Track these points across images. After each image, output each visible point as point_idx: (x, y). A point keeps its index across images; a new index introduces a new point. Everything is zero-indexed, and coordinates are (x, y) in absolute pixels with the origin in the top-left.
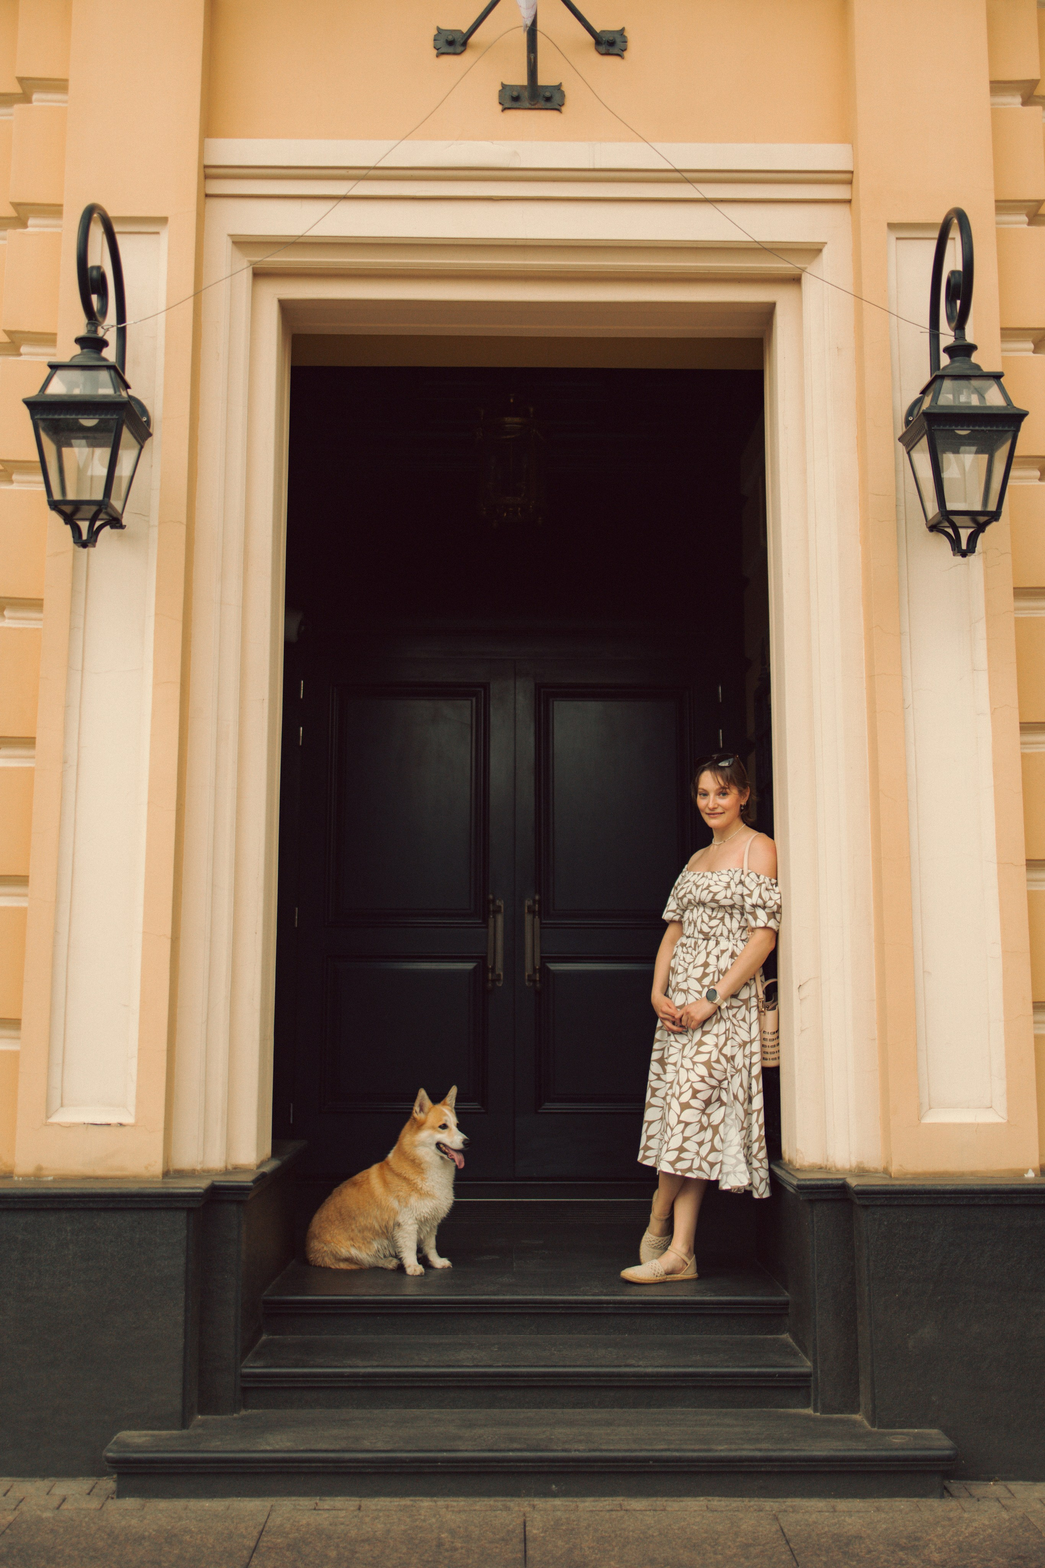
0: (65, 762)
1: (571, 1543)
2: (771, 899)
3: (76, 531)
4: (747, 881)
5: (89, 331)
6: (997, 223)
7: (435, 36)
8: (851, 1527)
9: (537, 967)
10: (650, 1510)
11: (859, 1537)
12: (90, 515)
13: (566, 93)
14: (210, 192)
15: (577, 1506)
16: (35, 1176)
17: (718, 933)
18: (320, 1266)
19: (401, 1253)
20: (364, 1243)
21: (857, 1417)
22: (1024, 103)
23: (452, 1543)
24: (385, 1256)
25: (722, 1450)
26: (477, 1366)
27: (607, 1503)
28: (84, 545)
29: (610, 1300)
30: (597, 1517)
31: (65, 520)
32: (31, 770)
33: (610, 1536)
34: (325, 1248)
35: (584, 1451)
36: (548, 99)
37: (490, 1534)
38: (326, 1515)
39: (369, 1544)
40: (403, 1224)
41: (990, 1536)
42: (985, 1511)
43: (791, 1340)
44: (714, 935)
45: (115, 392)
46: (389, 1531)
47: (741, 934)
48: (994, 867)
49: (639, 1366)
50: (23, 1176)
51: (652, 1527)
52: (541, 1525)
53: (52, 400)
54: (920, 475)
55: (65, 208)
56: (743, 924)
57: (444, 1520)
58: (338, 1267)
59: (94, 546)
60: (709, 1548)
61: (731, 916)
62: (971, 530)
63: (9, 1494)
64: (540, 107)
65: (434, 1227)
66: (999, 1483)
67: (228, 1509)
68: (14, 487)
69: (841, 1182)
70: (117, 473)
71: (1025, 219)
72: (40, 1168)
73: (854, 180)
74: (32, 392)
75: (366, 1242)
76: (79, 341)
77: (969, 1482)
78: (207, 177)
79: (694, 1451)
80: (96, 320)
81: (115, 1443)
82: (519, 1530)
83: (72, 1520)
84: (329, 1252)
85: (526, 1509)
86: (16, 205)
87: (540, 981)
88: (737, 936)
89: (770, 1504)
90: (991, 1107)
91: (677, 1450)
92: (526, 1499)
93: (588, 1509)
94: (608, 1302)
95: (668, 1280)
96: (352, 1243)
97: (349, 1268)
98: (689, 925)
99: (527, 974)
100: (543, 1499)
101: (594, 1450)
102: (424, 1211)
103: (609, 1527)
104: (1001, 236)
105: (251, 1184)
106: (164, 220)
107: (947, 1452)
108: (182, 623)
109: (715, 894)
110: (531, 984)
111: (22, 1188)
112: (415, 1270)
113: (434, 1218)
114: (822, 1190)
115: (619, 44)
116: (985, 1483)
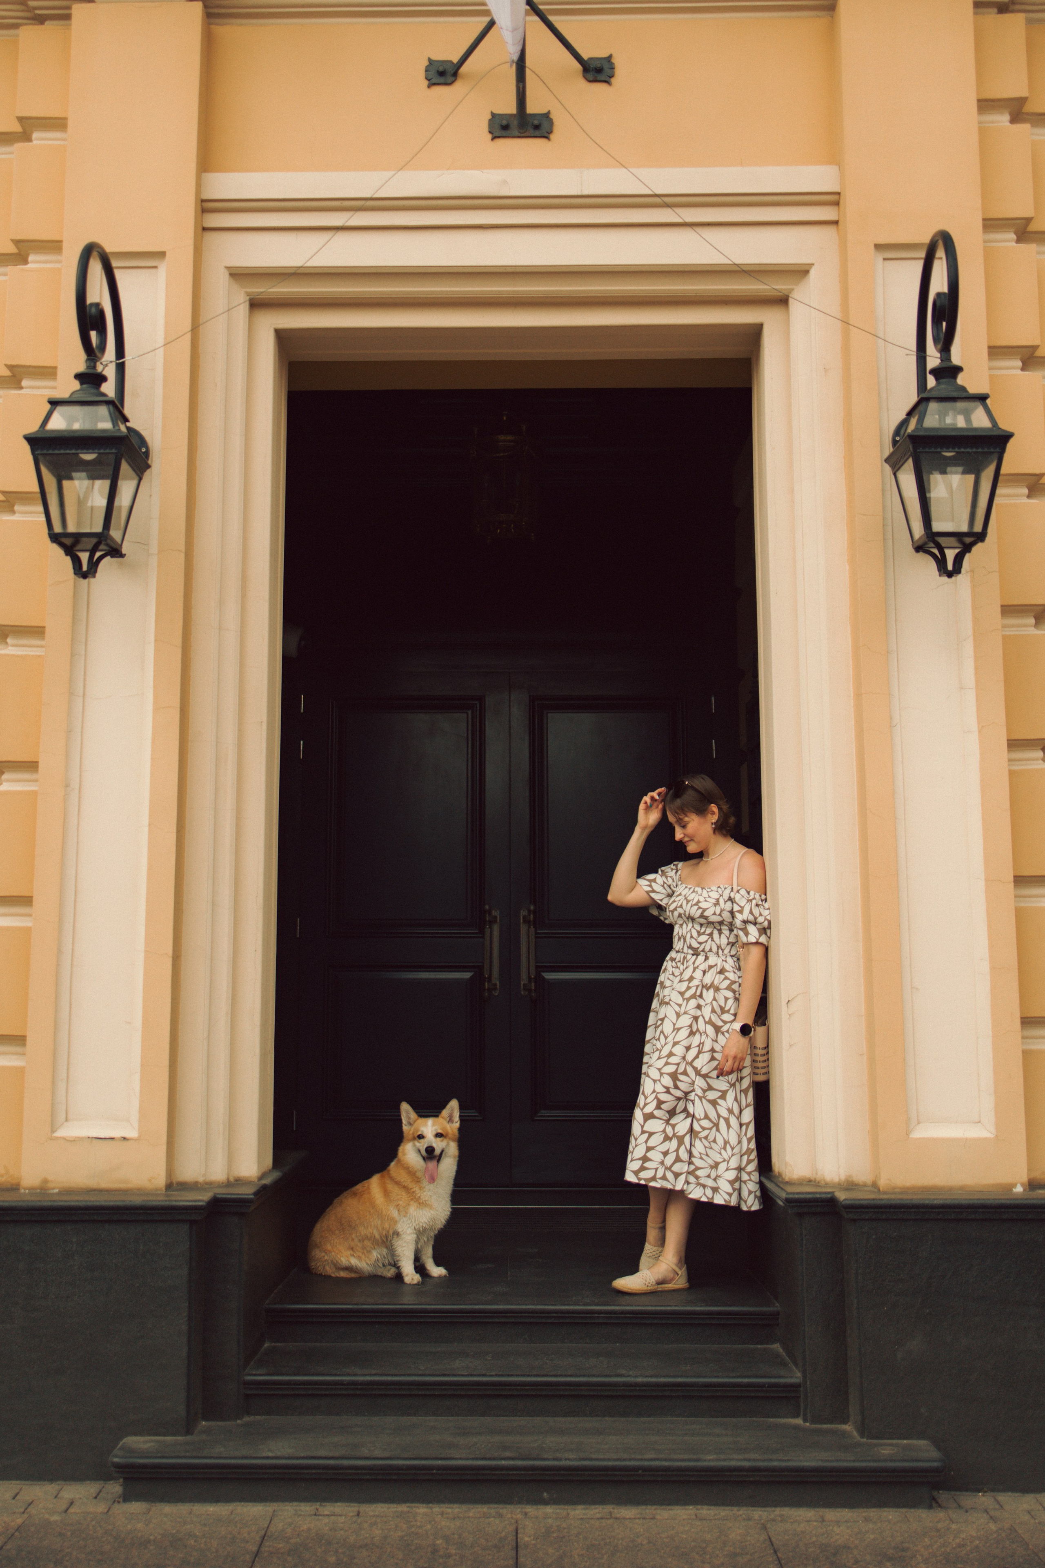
0: (67, 786)
1: (561, 1551)
2: (761, 915)
3: (77, 562)
4: (738, 897)
5: (88, 367)
6: (985, 241)
7: (426, 67)
8: (839, 1537)
9: (533, 977)
10: (639, 1518)
11: (846, 1547)
12: (90, 547)
13: (554, 121)
14: (206, 225)
15: (568, 1514)
16: (41, 1189)
17: (707, 949)
18: (321, 1275)
19: (400, 1262)
20: (363, 1253)
21: (847, 1427)
22: (1013, 121)
23: (447, 1549)
24: (384, 1265)
25: (710, 1460)
26: (471, 1375)
27: (597, 1511)
28: (85, 576)
29: (601, 1310)
30: (587, 1525)
31: (65, 551)
32: (34, 793)
33: (599, 1545)
34: (326, 1257)
35: (575, 1459)
36: (537, 127)
37: (483, 1541)
38: (326, 1520)
39: (367, 1550)
40: (402, 1233)
41: (977, 1547)
42: (973, 1523)
43: (781, 1350)
44: (703, 951)
45: (114, 427)
46: (386, 1537)
47: (730, 950)
48: (982, 883)
49: (629, 1376)
50: (30, 1189)
51: (641, 1535)
52: (533, 1533)
53: (52, 436)
54: (905, 494)
55: (65, 245)
56: (732, 940)
57: (439, 1526)
58: (338, 1275)
59: (94, 577)
60: (697, 1557)
61: (720, 932)
62: (957, 551)
63: (18, 1497)
64: (530, 135)
65: (431, 1237)
66: (987, 1494)
67: (231, 1513)
68: (16, 517)
69: (829, 1196)
70: (116, 504)
71: (1013, 237)
72: (46, 1181)
73: (841, 202)
74: (33, 427)
75: (365, 1251)
76: (78, 376)
77: (958, 1493)
78: (204, 211)
79: (682, 1460)
80: (95, 356)
81: (121, 1448)
82: (511, 1537)
83: (79, 1523)
84: (329, 1261)
85: (518, 1516)
86: (17, 242)
87: (535, 990)
88: (726, 951)
89: (759, 1514)
90: (979, 1122)
91: (665, 1460)
92: (519, 1506)
93: (579, 1517)
94: (600, 1312)
95: (659, 1289)
96: (352, 1253)
97: (348, 1276)
98: (678, 940)
99: (522, 983)
100: (535, 1507)
101: (584, 1459)
102: (422, 1221)
103: (599, 1535)
104: (989, 255)
105: (252, 1196)
106: (162, 255)
107: (936, 1464)
108: (181, 648)
109: (704, 910)
110: (527, 993)
111: (28, 1201)
112: (413, 1279)
113: (431, 1229)
114: (811, 1204)
115: (607, 70)
116: (974, 1494)
